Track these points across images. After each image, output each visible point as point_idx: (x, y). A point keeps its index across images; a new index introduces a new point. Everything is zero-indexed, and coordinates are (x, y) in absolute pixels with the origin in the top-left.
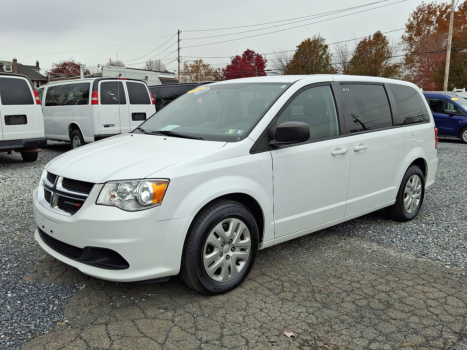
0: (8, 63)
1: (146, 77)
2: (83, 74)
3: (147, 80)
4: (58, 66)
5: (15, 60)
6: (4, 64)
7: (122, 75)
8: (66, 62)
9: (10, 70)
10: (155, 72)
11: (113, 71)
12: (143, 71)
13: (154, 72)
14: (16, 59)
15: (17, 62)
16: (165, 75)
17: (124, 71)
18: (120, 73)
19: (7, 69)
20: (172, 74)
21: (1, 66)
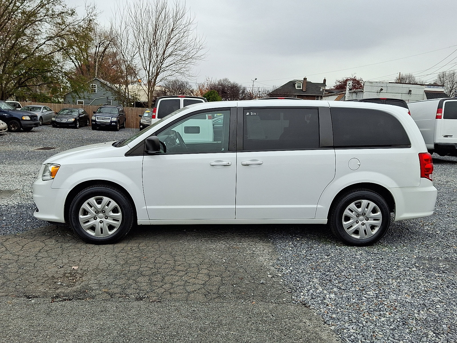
0: (300, 82)
1: (410, 91)
2: (349, 90)
3: (411, 93)
4: (340, 82)
5: (305, 79)
6: (296, 82)
7: (383, 89)
8: (348, 78)
9: (301, 88)
10: (421, 86)
11: (375, 86)
12: (407, 84)
13: (419, 85)
14: (306, 77)
15: (307, 80)
16: (432, 88)
17: (386, 86)
18: (382, 88)
19: (298, 87)
20: (442, 87)
21: (294, 84)
